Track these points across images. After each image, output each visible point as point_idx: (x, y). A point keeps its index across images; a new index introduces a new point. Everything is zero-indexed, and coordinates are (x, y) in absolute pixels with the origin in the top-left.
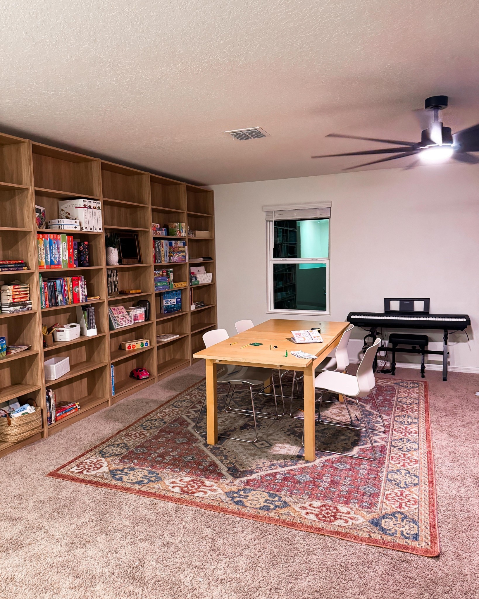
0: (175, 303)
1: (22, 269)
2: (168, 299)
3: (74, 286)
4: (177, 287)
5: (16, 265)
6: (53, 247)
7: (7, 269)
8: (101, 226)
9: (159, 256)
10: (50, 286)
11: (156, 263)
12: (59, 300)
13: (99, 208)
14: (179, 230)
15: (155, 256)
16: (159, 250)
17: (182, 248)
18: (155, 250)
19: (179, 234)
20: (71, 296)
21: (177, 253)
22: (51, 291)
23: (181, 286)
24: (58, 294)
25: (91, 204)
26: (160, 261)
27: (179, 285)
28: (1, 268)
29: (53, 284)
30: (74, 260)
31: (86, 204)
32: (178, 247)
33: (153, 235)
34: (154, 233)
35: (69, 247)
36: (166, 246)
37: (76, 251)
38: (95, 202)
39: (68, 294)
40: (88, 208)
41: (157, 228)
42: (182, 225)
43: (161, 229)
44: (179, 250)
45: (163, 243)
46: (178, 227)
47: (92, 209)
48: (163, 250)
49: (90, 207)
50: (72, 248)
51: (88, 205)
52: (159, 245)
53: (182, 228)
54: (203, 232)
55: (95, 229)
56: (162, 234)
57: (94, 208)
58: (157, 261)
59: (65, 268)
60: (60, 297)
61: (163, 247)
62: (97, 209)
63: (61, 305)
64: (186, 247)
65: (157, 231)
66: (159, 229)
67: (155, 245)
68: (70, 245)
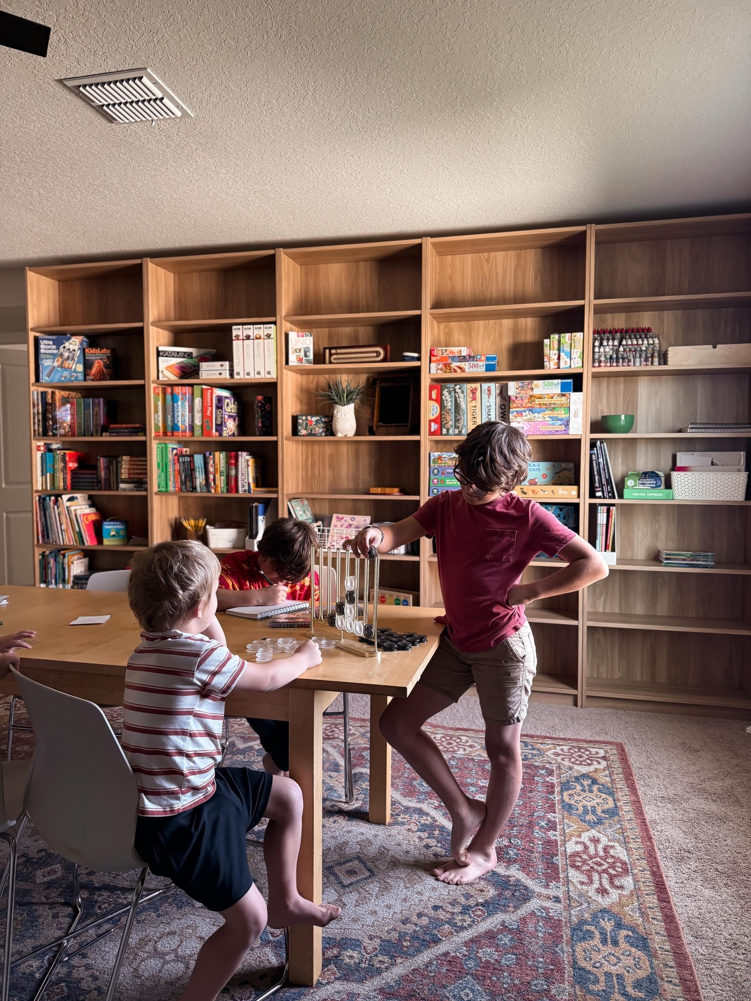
1: (136, 434)
3: (228, 465)
5: (131, 430)
6: (178, 406)
7: (116, 435)
8: (272, 366)
9: (457, 420)
10: (184, 462)
11: (443, 435)
12: (198, 484)
13: (269, 336)
14: (555, 354)
15: (440, 420)
16: (457, 406)
17: (552, 398)
18: (442, 407)
19: (554, 364)
20: (221, 481)
21: (525, 411)
22: (185, 470)
23: (551, 495)
24: (197, 474)
25: (250, 333)
26: (457, 431)
27: (542, 493)
28: (110, 433)
29: (189, 460)
30: (217, 425)
31: (240, 333)
32: (531, 396)
33: (434, 374)
34: (438, 369)
35: (206, 405)
36: (489, 397)
37: (220, 412)
38: (260, 328)
39: (214, 476)
40: (243, 340)
41: (454, 357)
42: (567, 340)
43: (471, 358)
44: (537, 402)
45: (476, 389)
46: (550, 345)
47: (253, 339)
48: (475, 407)
49: (248, 337)
50: (212, 406)
51: (244, 335)
52: (457, 396)
53: (569, 346)
54: (715, 347)
55: (257, 374)
56: (470, 369)
57: (257, 338)
58: (448, 430)
59: (198, 436)
60: (200, 479)
61: (474, 399)
62: (264, 339)
63: (201, 492)
64: (574, 396)
65: (454, 365)
66: (463, 359)
67: (442, 394)
68: (207, 402)
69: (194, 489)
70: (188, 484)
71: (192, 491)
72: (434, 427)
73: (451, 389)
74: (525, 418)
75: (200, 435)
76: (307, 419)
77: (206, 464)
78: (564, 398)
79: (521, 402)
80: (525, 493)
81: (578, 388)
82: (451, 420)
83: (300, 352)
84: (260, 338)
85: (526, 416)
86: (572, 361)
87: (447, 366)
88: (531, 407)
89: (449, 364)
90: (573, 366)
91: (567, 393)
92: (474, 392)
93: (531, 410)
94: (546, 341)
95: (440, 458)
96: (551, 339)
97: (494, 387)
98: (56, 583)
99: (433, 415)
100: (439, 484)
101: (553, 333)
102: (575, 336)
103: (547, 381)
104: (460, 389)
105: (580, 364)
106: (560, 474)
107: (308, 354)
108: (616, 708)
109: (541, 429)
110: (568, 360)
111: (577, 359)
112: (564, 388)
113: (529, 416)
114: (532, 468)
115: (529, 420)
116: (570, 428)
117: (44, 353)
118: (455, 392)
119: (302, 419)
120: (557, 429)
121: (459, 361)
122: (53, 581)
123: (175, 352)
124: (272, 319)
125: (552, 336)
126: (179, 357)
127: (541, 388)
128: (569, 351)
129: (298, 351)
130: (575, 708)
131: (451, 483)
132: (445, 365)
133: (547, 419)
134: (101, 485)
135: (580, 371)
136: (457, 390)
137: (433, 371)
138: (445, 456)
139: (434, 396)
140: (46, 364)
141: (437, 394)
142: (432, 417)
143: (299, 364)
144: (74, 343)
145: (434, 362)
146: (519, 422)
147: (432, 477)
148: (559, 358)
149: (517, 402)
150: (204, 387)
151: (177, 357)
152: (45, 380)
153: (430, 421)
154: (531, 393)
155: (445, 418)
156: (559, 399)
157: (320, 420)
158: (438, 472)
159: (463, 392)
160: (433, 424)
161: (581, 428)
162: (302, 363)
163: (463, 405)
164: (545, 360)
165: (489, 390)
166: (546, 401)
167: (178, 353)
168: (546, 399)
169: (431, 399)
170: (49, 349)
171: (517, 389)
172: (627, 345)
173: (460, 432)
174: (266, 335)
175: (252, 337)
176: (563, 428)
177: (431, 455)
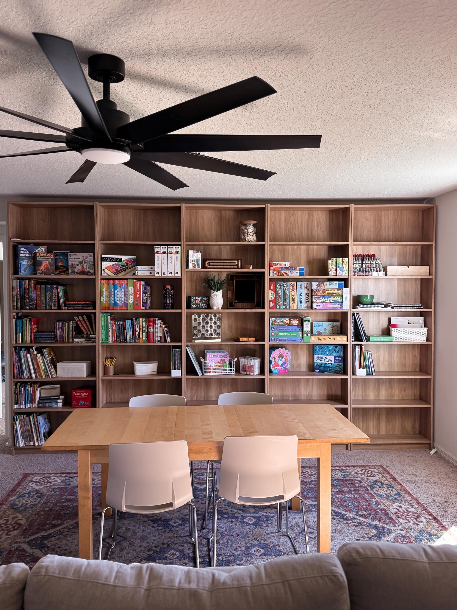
0: (333, 362)
1: (87, 308)
2: (322, 354)
3: (148, 326)
4: (323, 340)
5: (83, 306)
6: (117, 291)
7: (73, 308)
8: (178, 269)
9: (284, 301)
10: (119, 325)
11: (277, 309)
12: (128, 337)
13: (177, 252)
14: (334, 268)
15: (275, 301)
16: (284, 293)
17: (334, 291)
18: (276, 294)
19: (333, 273)
20: (143, 336)
21: (321, 298)
22: (119, 329)
23: (333, 340)
24: (128, 332)
25: (166, 250)
26: (284, 307)
27: (329, 339)
28: (68, 307)
29: (122, 323)
30: (143, 303)
31: (159, 250)
32: (324, 290)
33: (272, 276)
34: (274, 274)
35: (136, 291)
36: (301, 289)
37: (146, 295)
38: (172, 248)
39: (139, 333)
40: (161, 254)
41: (283, 267)
42: (340, 262)
43: (291, 268)
44: (327, 293)
45: (294, 285)
46: (332, 263)
47: (167, 254)
48: (294, 294)
49: (164, 253)
50: (140, 292)
51: (162, 252)
52: (284, 288)
53: (341, 264)
54: (408, 267)
55: (170, 274)
56: (291, 274)
57: (170, 254)
58: (280, 306)
59: (131, 309)
60: (129, 335)
61: (293, 290)
62: (174, 254)
63: (130, 343)
64: (345, 290)
65: (282, 272)
66: (287, 269)
67: (276, 287)
68: (137, 290)
69: (125, 341)
70: (122, 338)
71: (124, 342)
72: (272, 304)
73: (281, 285)
74: (321, 301)
75: (133, 309)
76: (196, 299)
77: (133, 326)
78: (340, 291)
79: (318, 292)
80: (320, 340)
81: (346, 286)
82: (281, 301)
83: (194, 262)
84: (172, 253)
85: (321, 300)
86: (343, 272)
87: (279, 272)
88: (324, 295)
89: (280, 271)
90: (343, 275)
91: (341, 289)
92: (293, 286)
93: (324, 297)
94: (329, 261)
95: (275, 321)
96: (332, 261)
97: (304, 284)
98: (25, 404)
99: (271, 298)
100: (275, 336)
101: (333, 257)
102: (344, 260)
103: (331, 282)
104: (286, 284)
105: (347, 274)
106: (333, 328)
107: (199, 262)
108: (366, 449)
109: (329, 307)
110: (341, 272)
111: (345, 271)
112: (339, 285)
113: (323, 300)
114: (319, 325)
115: (323, 302)
116: (343, 306)
117: (22, 256)
118: (283, 286)
119: (193, 299)
120: (336, 307)
121: (285, 270)
122: (23, 402)
123: (111, 258)
124: (179, 243)
125: (332, 259)
126: (114, 261)
127: (328, 285)
128: (341, 267)
129: (193, 261)
130: (347, 451)
131: (282, 335)
132: (278, 272)
133: (332, 301)
134: (57, 339)
135: (347, 277)
136: (285, 285)
137: (272, 274)
138: (278, 320)
139: (272, 288)
140: (23, 263)
141: (273, 287)
142: (270, 299)
143: (194, 268)
144: (41, 250)
145: (272, 270)
146: (318, 303)
147: (271, 332)
148: (336, 270)
149: (316, 292)
150: (134, 280)
151: (113, 261)
152: (22, 274)
153: (270, 301)
154: (324, 288)
155: (278, 300)
156: (338, 291)
157: (203, 299)
158: (274, 329)
159: (287, 286)
160: (271, 303)
161: (348, 306)
162: (195, 268)
163: (288, 293)
164: (329, 271)
165: (301, 286)
166: (331, 292)
167: (113, 258)
168: (331, 291)
169: (270, 289)
170: (25, 254)
171: (316, 285)
172: (366, 264)
173: (286, 307)
174: (176, 252)
175: (166, 253)
176: (340, 306)
177: (270, 320)
